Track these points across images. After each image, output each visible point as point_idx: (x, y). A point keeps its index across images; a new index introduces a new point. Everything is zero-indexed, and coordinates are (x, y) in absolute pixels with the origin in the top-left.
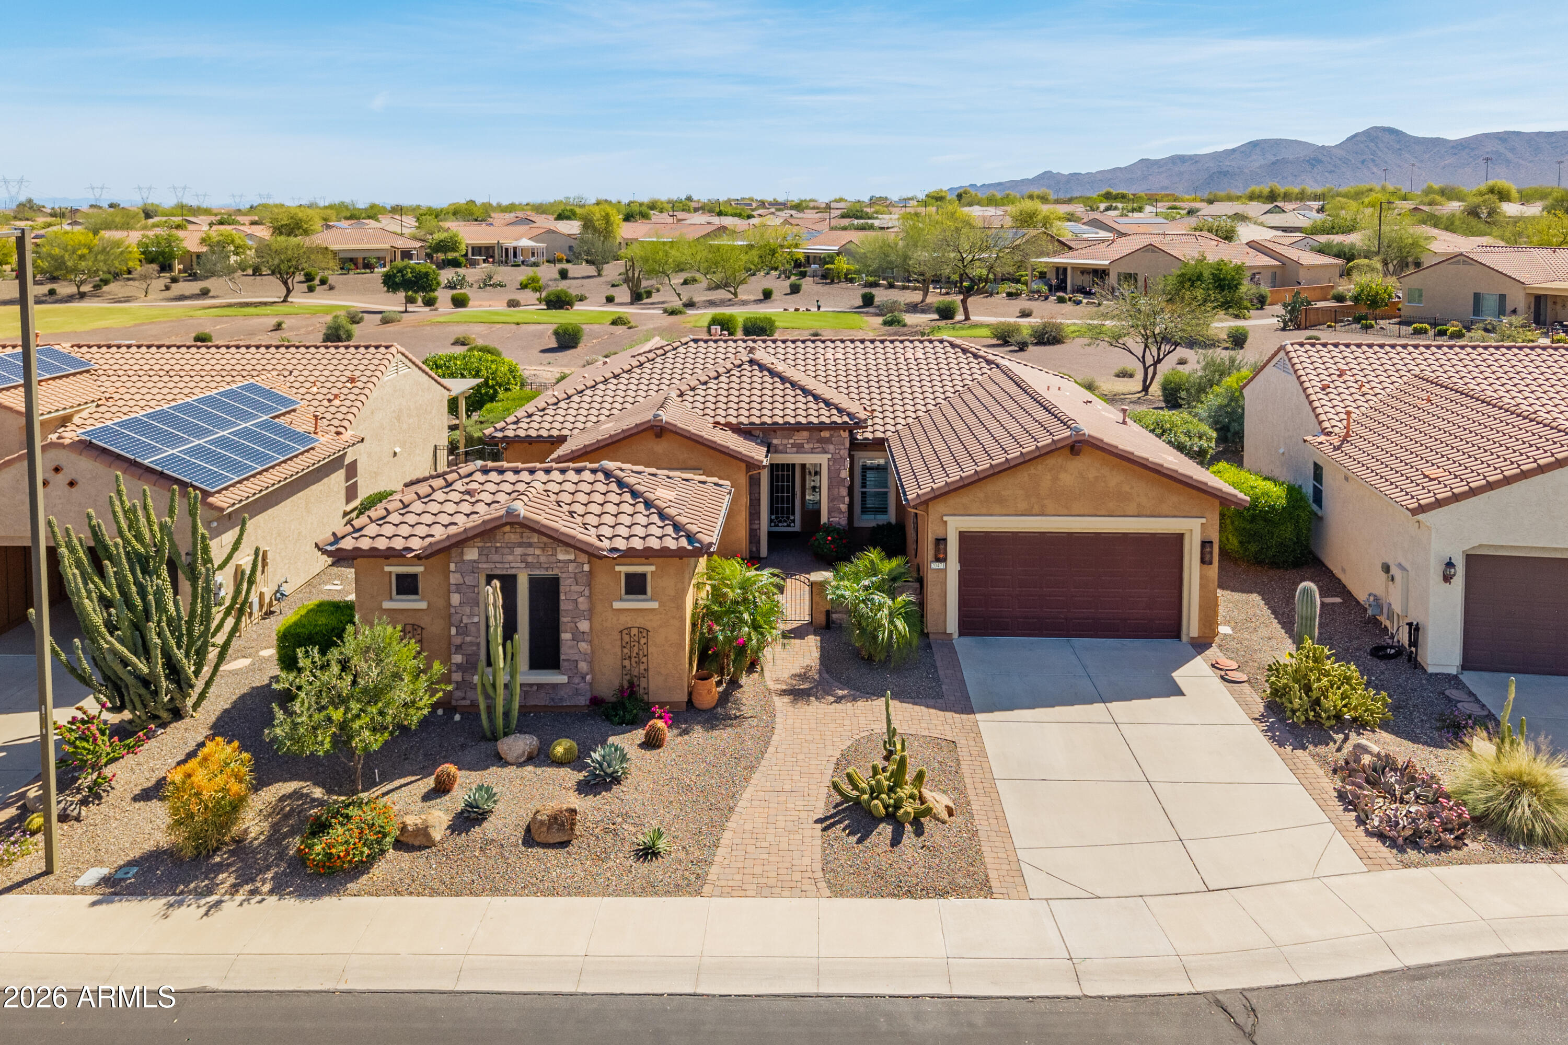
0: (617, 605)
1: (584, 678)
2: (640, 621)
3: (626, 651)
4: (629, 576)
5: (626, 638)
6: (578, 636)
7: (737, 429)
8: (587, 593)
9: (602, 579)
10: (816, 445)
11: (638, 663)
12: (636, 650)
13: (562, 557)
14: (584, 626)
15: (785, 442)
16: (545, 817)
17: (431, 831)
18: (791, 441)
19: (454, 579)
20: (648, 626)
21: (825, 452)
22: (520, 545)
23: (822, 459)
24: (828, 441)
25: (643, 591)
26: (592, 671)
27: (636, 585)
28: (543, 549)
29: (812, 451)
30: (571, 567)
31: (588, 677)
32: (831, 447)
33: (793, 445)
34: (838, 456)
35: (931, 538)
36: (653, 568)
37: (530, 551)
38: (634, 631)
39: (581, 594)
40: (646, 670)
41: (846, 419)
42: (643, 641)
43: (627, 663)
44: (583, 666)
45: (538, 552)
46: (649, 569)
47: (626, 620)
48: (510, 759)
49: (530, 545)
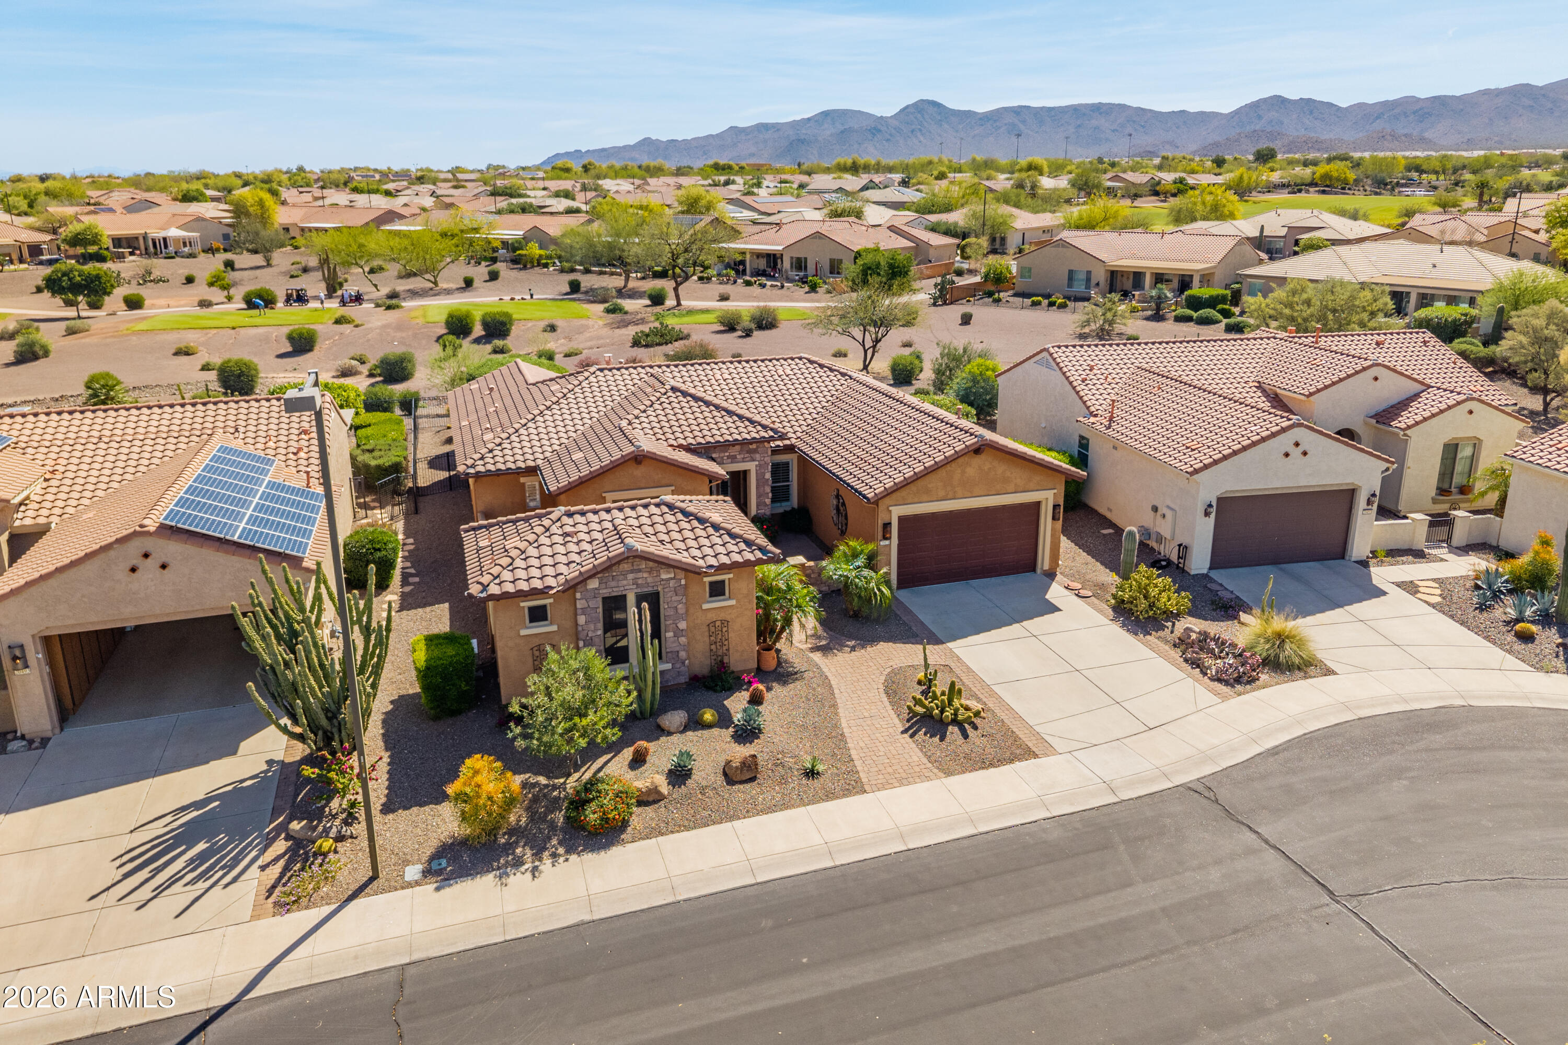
0: (705, 606)
1: (683, 663)
2: (723, 616)
3: (712, 638)
4: (711, 584)
5: (713, 629)
6: (678, 633)
7: (688, 449)
8: (684, 601)
9: (694, 589)
10: (747, 455)
11: (722, 646)
12: (720, 637)
13: (664, 576)
14: (682, 625)
15: (722, 455)
16: (738, 764)
17: (660, 788)
18: (727, 454)
19: (579, 605)
20: (728, 618)
21: (754, 460)
22: (632, 572)
23: (751, 466)
24: (755, 451)
25: (724, 594)
26: (688, 658)
27: (717, 590)
28: (650, 573)
29: (743, 460)
30: (672, 583)
31: (687, 662)
32: (757, 456)
33: (728, 457)
34: (762, 463)
35: (880, 523)
36: (731, 576)
37: (640, 575)
38: (718, 623)
39: (680, 602)
40: (728, 650)
41: (771, 433)
42: (724, 629)
43: (713, 647)
44: (683, 654)
45: (645, 575)
46: (725, 577)
47: (712, 616)
48: (672, 730)
49: (640, 571)
